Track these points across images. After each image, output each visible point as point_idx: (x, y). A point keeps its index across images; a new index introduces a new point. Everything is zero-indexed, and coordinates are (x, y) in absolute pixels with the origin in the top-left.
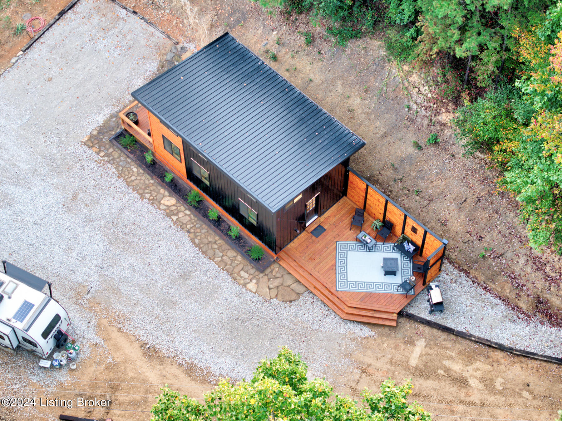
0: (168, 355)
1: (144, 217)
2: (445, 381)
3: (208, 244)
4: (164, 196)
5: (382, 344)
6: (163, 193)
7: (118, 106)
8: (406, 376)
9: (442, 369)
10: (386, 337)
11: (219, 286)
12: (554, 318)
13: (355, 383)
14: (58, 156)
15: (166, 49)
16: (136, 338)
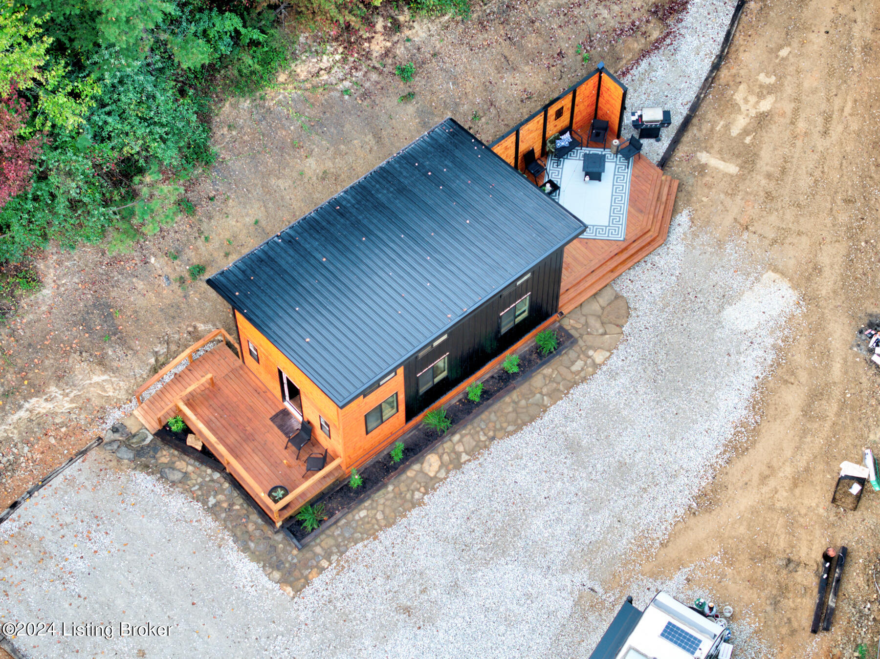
0: (710, 478)
1: (457, 503)
2: (762, 137)
3: (517, 413)
4: (421, 471)
5: (702, 203)
6: (414, 473)
7: (223, 539)
8: (753, 179)
9: (745, 138)
10: (691, 196)
11: (596, 401)
12: (674, 6)
13: (764, 239)
14: (315, 638)
15: (108, 459)
16: (679, 521)
